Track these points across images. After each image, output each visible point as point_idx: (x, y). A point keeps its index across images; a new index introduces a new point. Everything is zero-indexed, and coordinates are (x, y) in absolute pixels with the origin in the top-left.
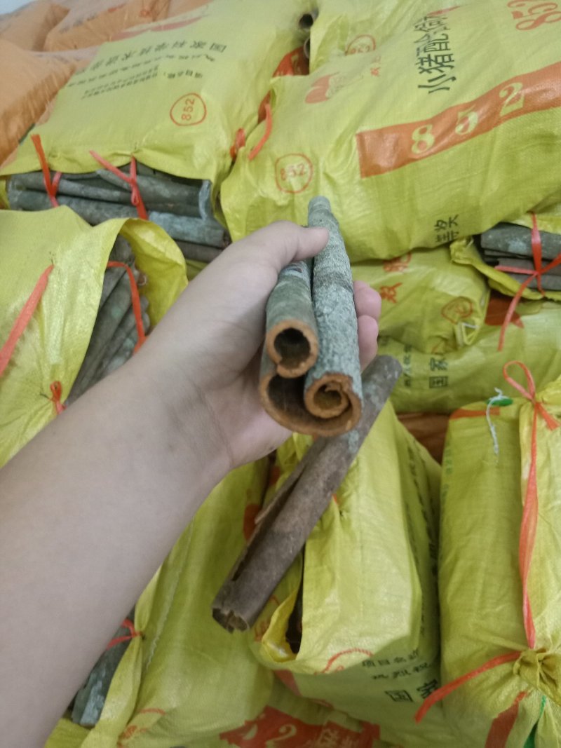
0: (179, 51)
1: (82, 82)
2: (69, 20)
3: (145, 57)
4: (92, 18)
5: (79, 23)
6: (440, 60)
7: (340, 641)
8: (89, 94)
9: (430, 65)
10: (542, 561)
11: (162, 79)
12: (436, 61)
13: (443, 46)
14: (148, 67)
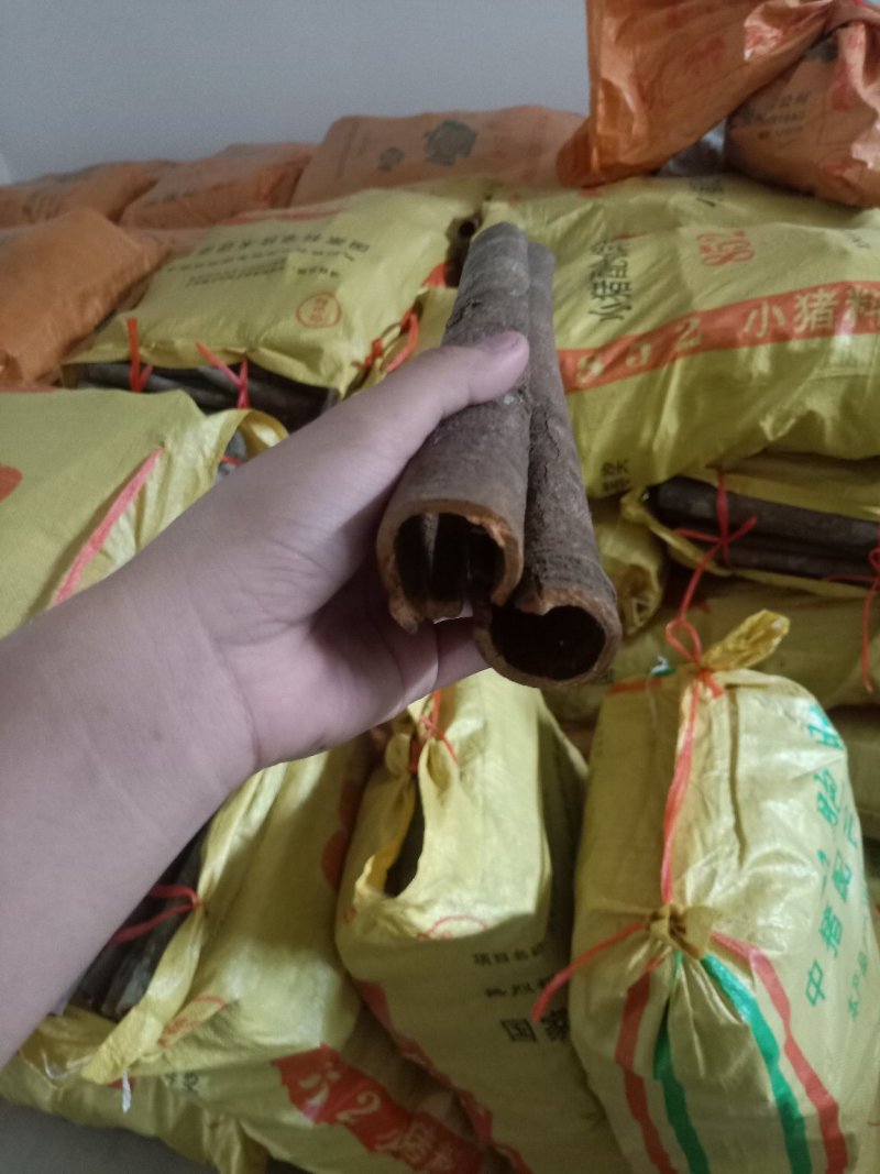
0: (311, 246)
1: (185, 268)
2: (156, 193)
3: (268, 248)
4: (188, 195)
5: (171, 198)
6: (616, 287)
7: (451, 904)
8: (195, 281)
9: (604, 291)
10: (689, 829)
11: (290, 274)
12: (611, 287)
13: (621, 273)
14: (273, 258)
